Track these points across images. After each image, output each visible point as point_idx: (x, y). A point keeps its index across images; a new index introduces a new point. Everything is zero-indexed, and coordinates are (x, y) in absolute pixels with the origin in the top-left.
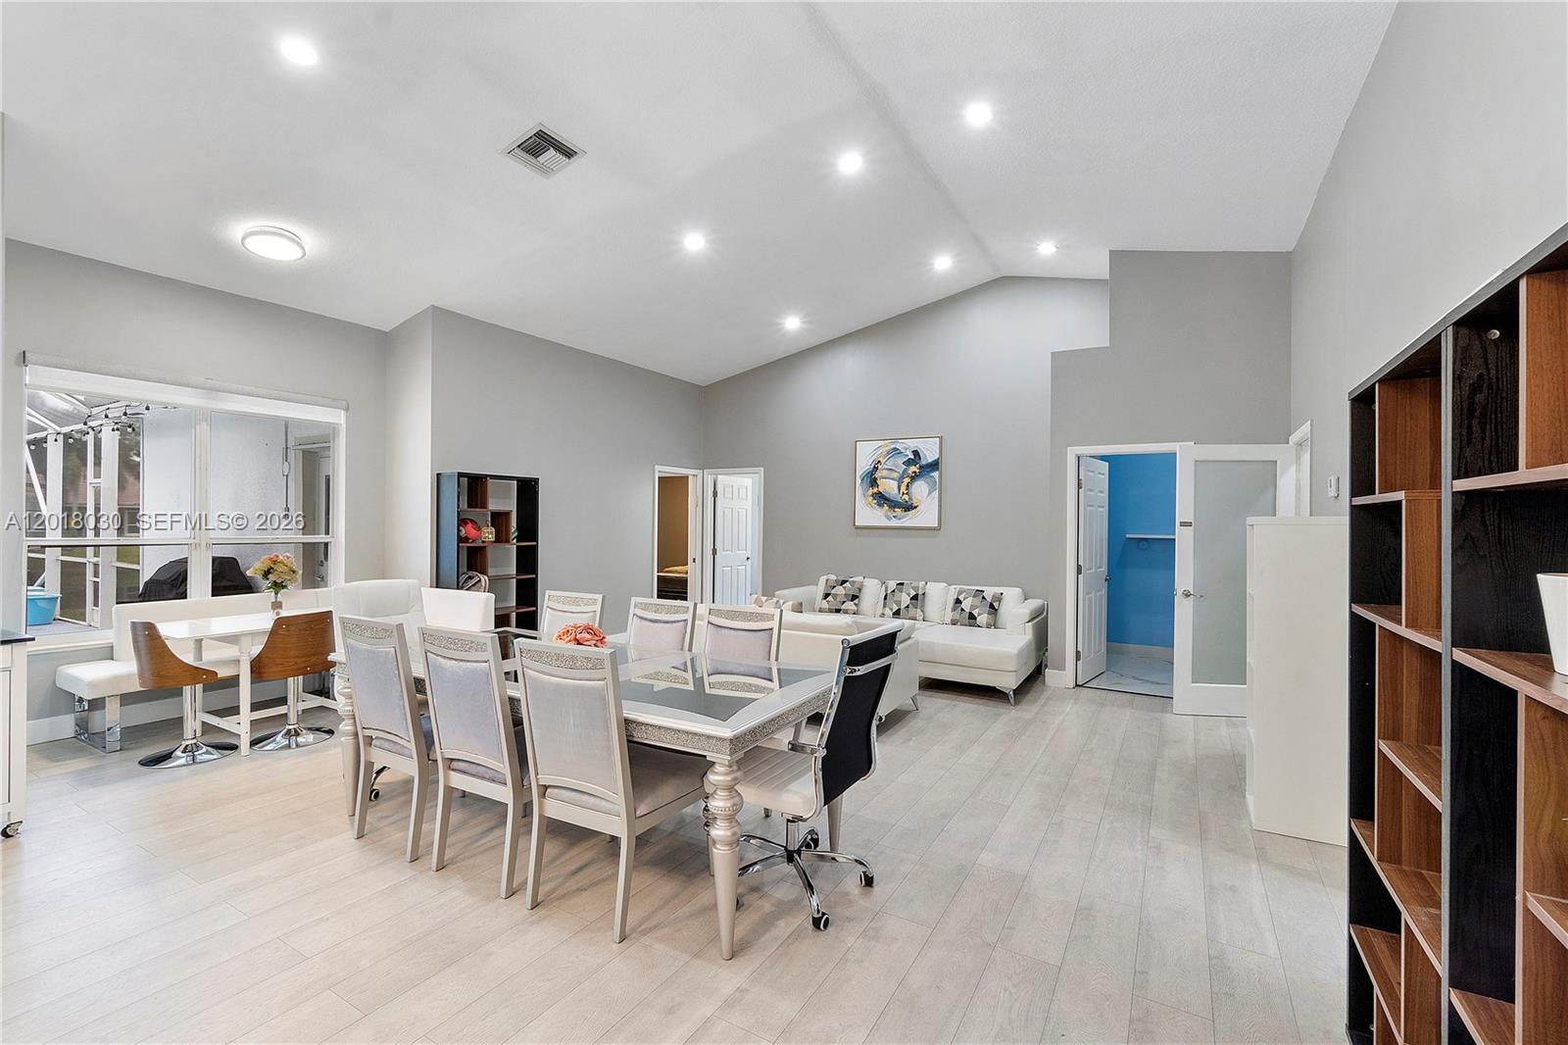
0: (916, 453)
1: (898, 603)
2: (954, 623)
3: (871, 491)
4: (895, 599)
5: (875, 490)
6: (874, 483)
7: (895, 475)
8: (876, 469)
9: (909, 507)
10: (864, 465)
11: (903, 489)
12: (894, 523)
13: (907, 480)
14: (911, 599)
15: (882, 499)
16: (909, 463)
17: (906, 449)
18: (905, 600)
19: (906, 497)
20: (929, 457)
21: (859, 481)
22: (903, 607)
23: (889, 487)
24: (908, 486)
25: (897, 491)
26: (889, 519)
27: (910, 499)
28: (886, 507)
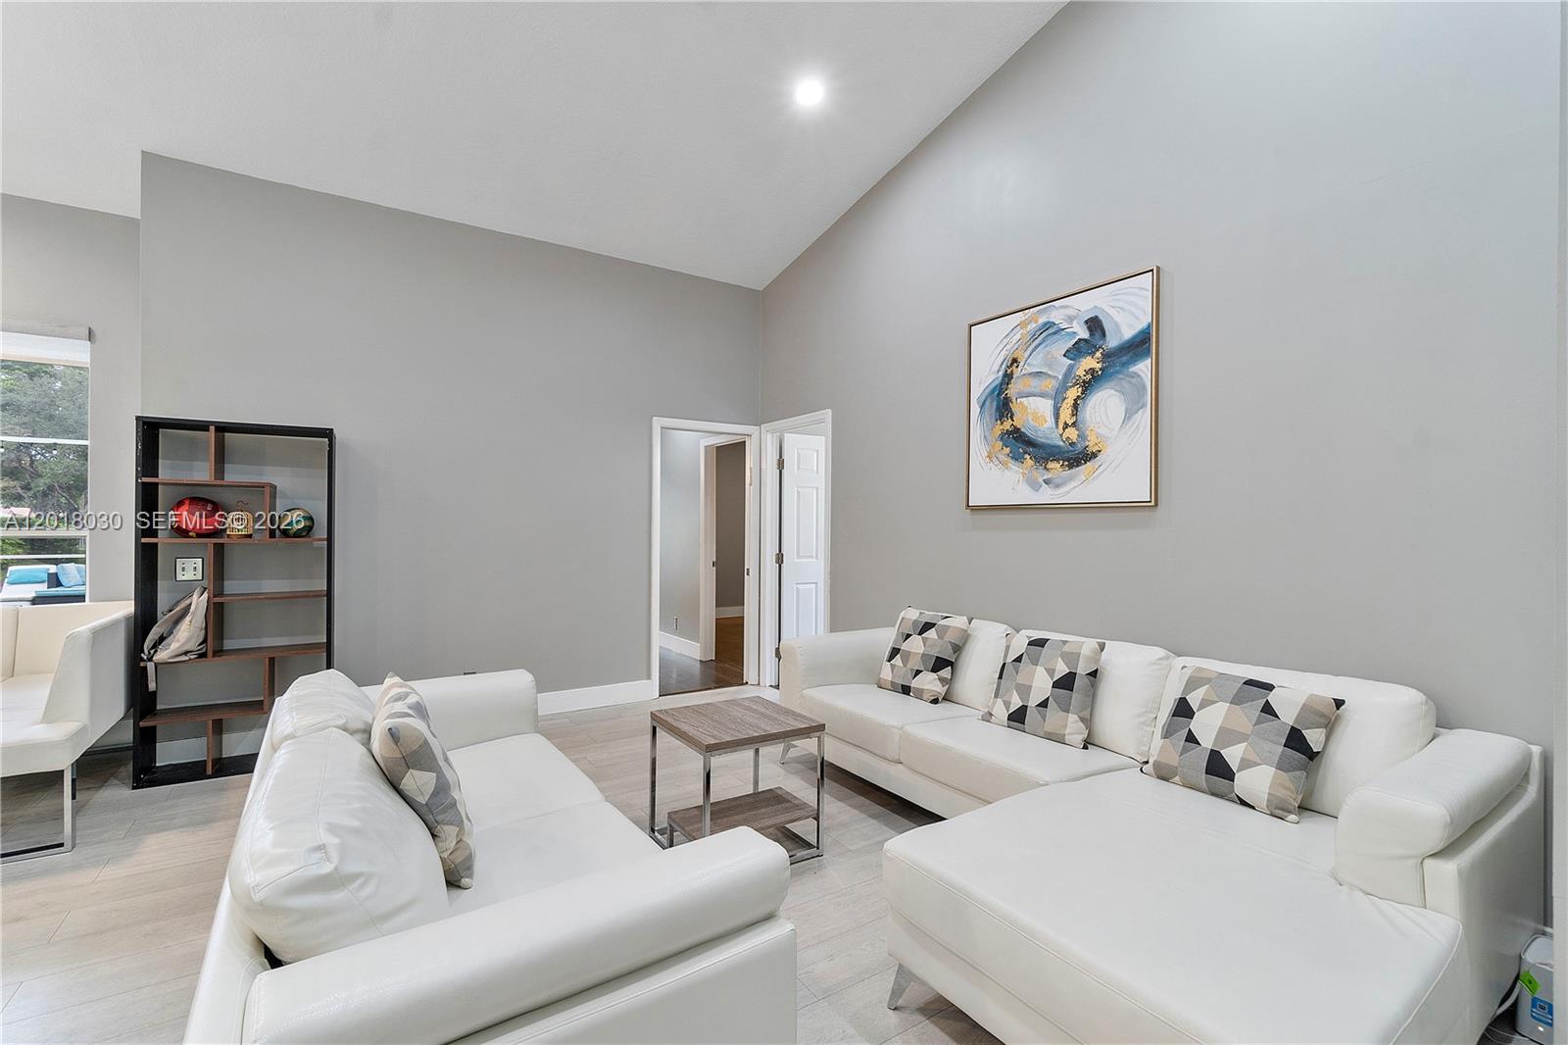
0: (1095, 325)
1: (1024, 690)
2: (1164, 774)
3: (998, 429)
4: (1020, 679)
5: (1007, 425)
6: (1004, 409)
7: (1050, 385)
8: (1008, 377)
9: (1078, 457)
10: (985, 375)
11: (1066, 414)
12: (1046, 496)
13: (1073, 393)
14: (1057, 685)
15: (1020, 444)
16: (1078, 350)
17: (1071, 319)
18: (1041, 683)
19: (1072, 433)
20: (1124, 326)
21: (975, 409)
22: (1033, 702)
23: (1036, 414)
24: (1075, 406)
25: (1051, 421)
26: (1035, 486)
27: (1082, 436)
28: (1029, 461)
